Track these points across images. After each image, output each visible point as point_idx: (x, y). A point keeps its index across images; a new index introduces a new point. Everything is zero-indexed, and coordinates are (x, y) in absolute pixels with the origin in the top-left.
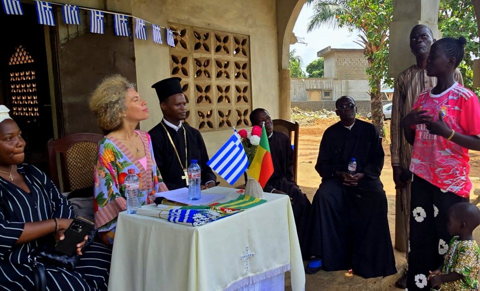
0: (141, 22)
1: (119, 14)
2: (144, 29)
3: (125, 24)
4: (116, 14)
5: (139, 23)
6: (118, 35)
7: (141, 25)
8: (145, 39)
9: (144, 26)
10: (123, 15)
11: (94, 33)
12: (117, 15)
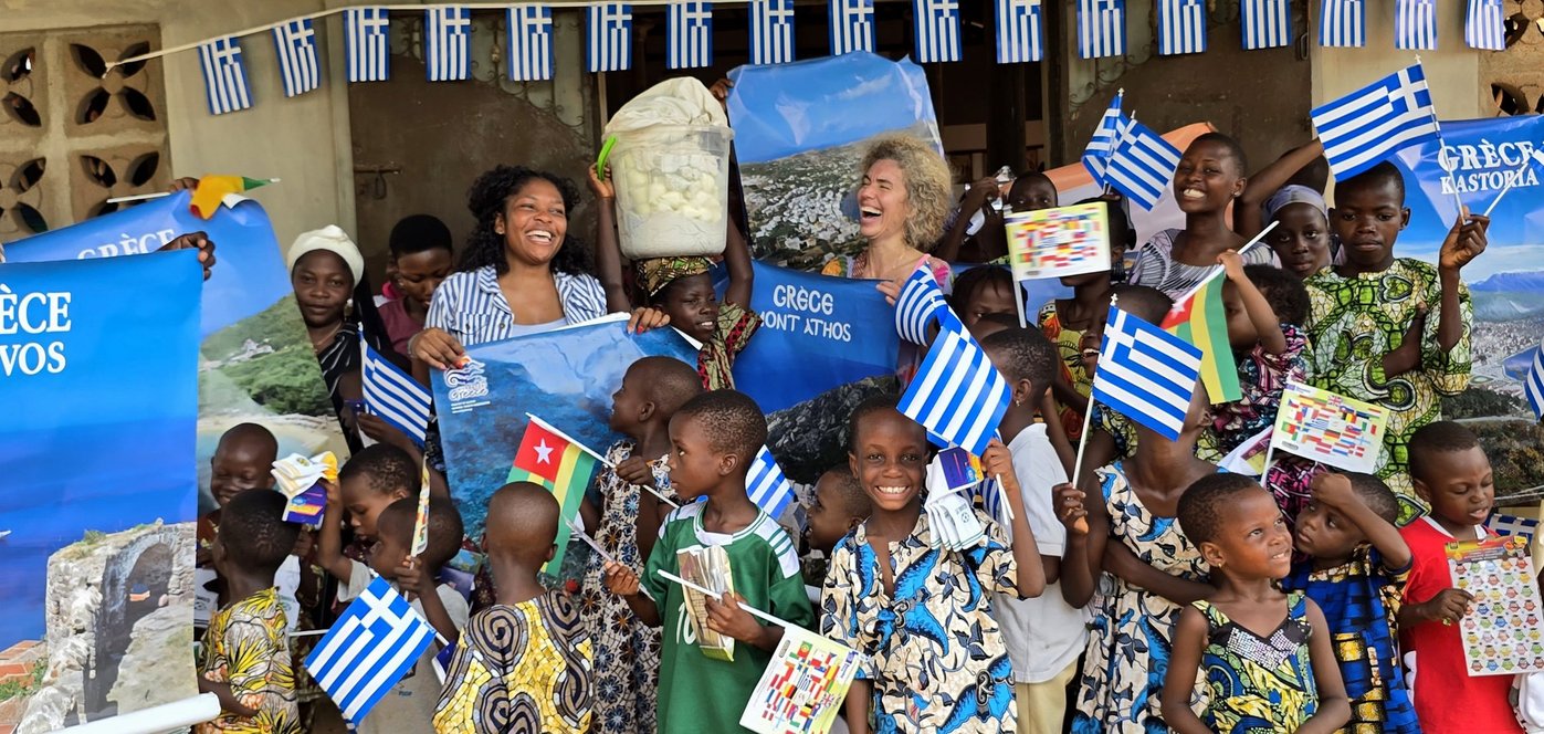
2: (1358, 5)
3: (1282, 2)
6: (1251, 46)
8: (1359, 44)
11: (1173, 56)
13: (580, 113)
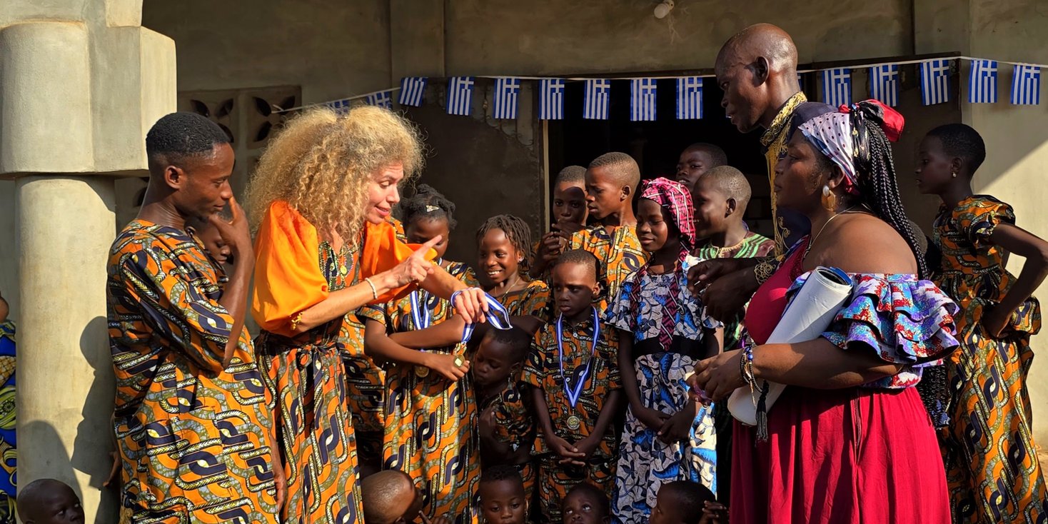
0: (985, 65)
1: (931, 61)
2: (992, 78)
3: (945, 77)
4: (924, 61)
5: (981, 69)
6: (928, 103)
7: (985, 74)
8: (992, 101)
9: (993, 74)
10: (941, 60)
12: (928, 64)
13: (532, 138)
